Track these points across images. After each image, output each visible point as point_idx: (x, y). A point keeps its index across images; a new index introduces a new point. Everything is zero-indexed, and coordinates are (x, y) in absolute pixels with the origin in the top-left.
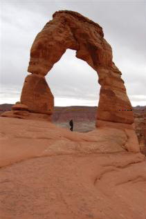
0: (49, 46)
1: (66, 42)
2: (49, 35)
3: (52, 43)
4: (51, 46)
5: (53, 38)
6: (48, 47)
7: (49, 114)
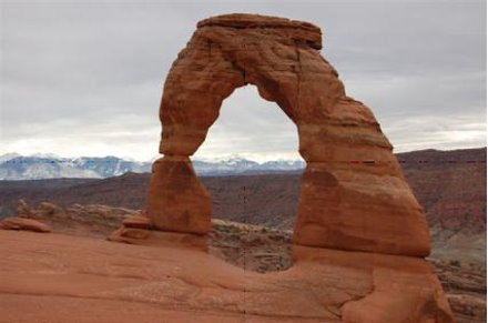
0: (179, 102)
1: (214, 84)
2: (174, 83)
3: (183, 97)
4: (183, 101)
5: (181, 88)
6: (177, 105)
7: (200, 235)
